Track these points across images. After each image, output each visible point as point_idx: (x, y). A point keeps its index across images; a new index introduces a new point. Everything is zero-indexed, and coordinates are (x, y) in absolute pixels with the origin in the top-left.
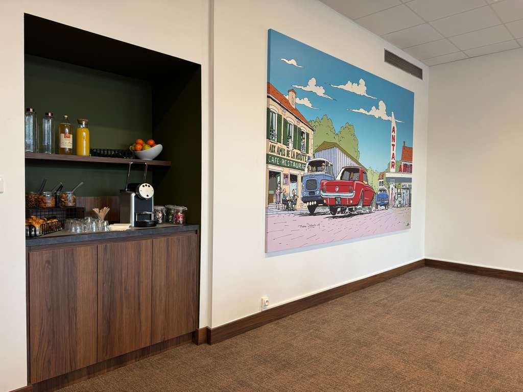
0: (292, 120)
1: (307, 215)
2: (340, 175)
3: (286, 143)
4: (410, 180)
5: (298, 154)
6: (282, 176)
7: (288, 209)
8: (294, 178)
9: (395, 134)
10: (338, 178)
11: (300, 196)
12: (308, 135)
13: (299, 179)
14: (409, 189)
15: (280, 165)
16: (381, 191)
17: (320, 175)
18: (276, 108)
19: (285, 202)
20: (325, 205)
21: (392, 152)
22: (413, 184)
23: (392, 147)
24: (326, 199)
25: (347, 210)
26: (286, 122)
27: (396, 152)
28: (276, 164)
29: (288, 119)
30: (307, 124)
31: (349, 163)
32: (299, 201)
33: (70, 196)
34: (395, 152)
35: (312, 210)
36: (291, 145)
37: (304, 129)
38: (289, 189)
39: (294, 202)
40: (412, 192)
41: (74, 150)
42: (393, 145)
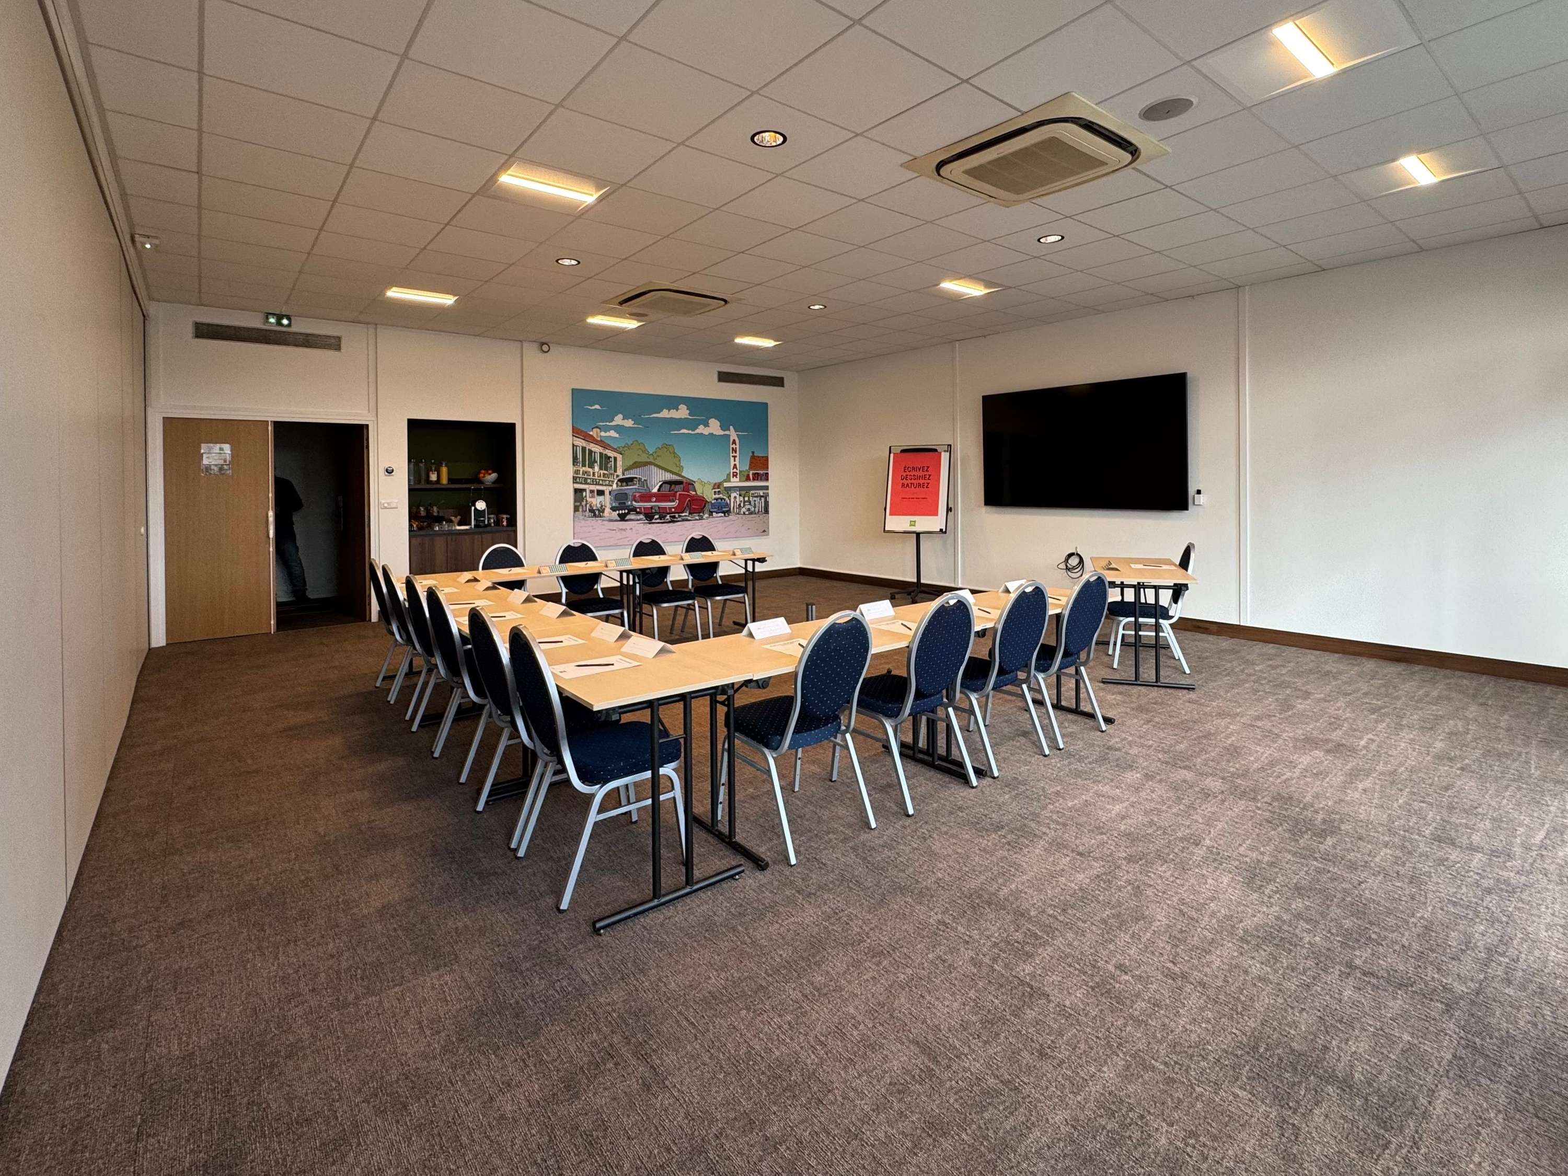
0: (596, 449)
1: (616, 521)
2: (657, 487)
3: (591, 466)
4: (767, 488)
5: (604, 474)
6: (588, 491)
7: (595, 515)
8: (601, 493)
9: (738, 446)
10: (655, 490)
11: (608, 506)
12: (615, 459)
13: (607, 493)
14: (766, 497)
15: (586, 483)
16: (717, 499)
17: (630, 489)
18: (580, 443)
19: (592, 511)
20: (638, 513)
21: (732, 463)
22: (770, 491)
23: (732, 459)
24: (640, 508)
25: (668, 517)
26: (590, 452)
27: (739, 462)
28: (581, 483)
29: (593, 449)
30: (615, 450)
31: (669, 477)
32: (608, 510)
33: (435, 509)
34: (737, 463)
35: (622, 518)
36: (597, 469)
37: (610, 454)
38: (596, 501)
39: (602, 510)
40: (771, 500)
41: (438, 481)
42: (735, 457)
